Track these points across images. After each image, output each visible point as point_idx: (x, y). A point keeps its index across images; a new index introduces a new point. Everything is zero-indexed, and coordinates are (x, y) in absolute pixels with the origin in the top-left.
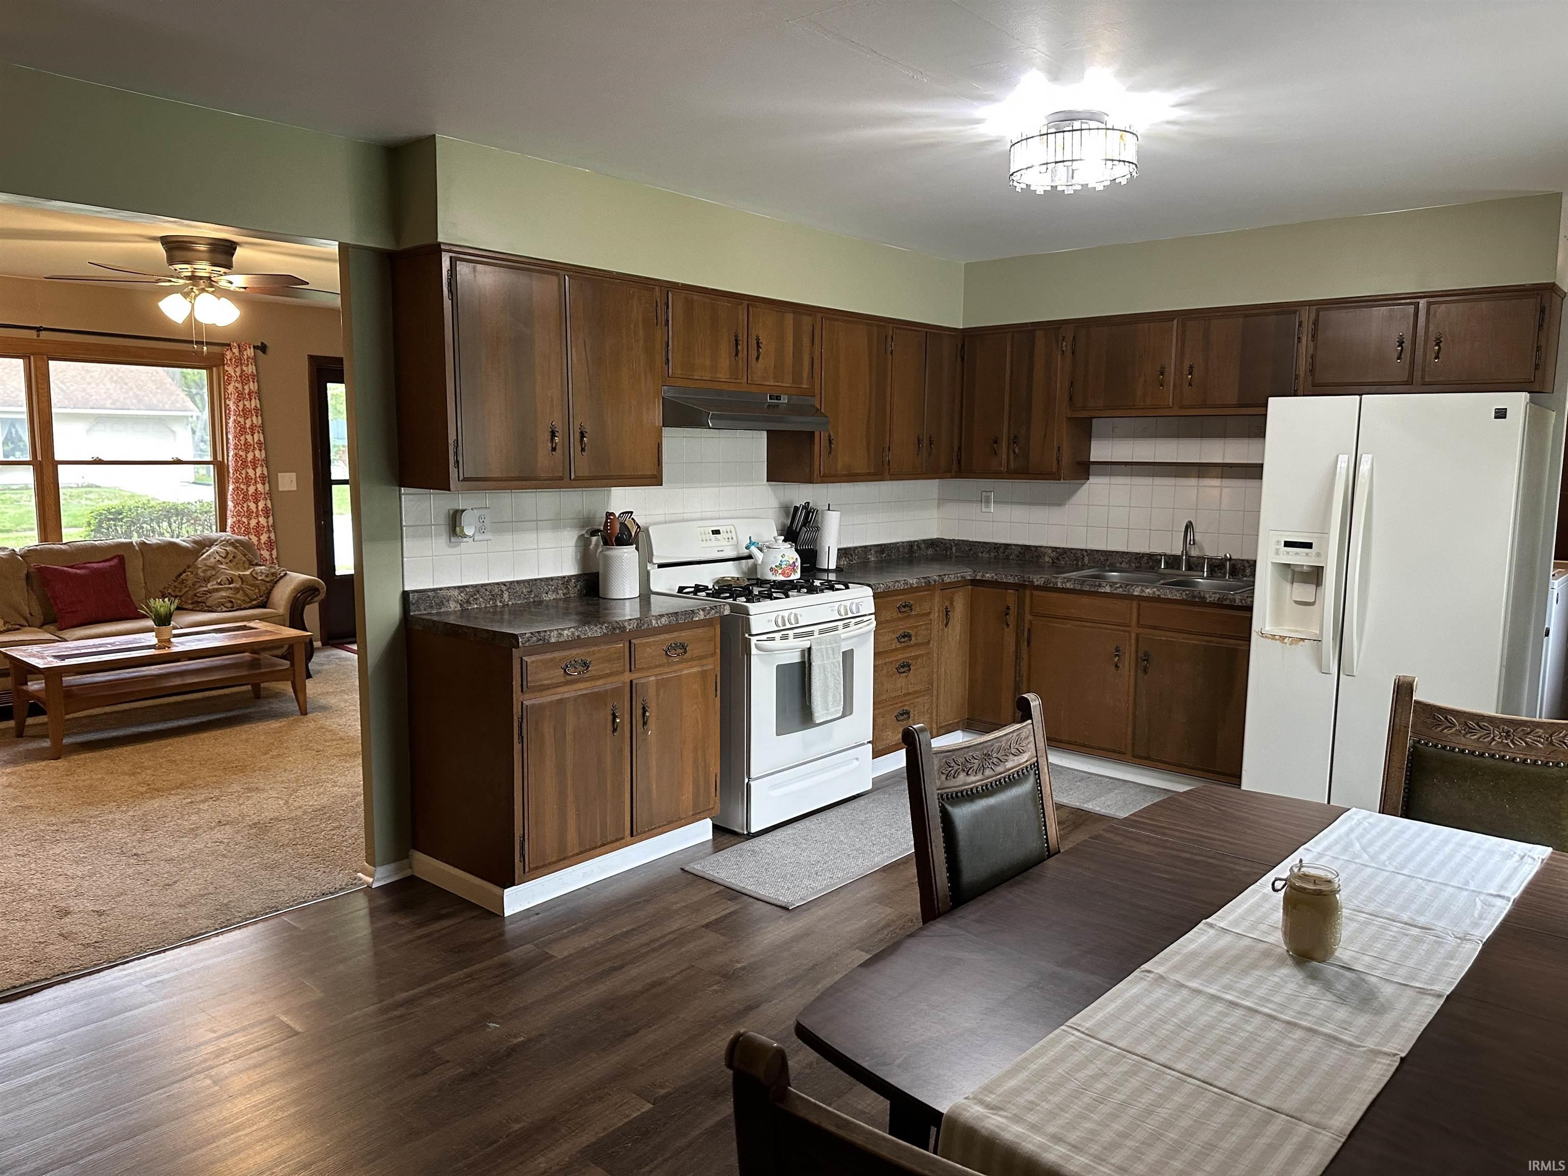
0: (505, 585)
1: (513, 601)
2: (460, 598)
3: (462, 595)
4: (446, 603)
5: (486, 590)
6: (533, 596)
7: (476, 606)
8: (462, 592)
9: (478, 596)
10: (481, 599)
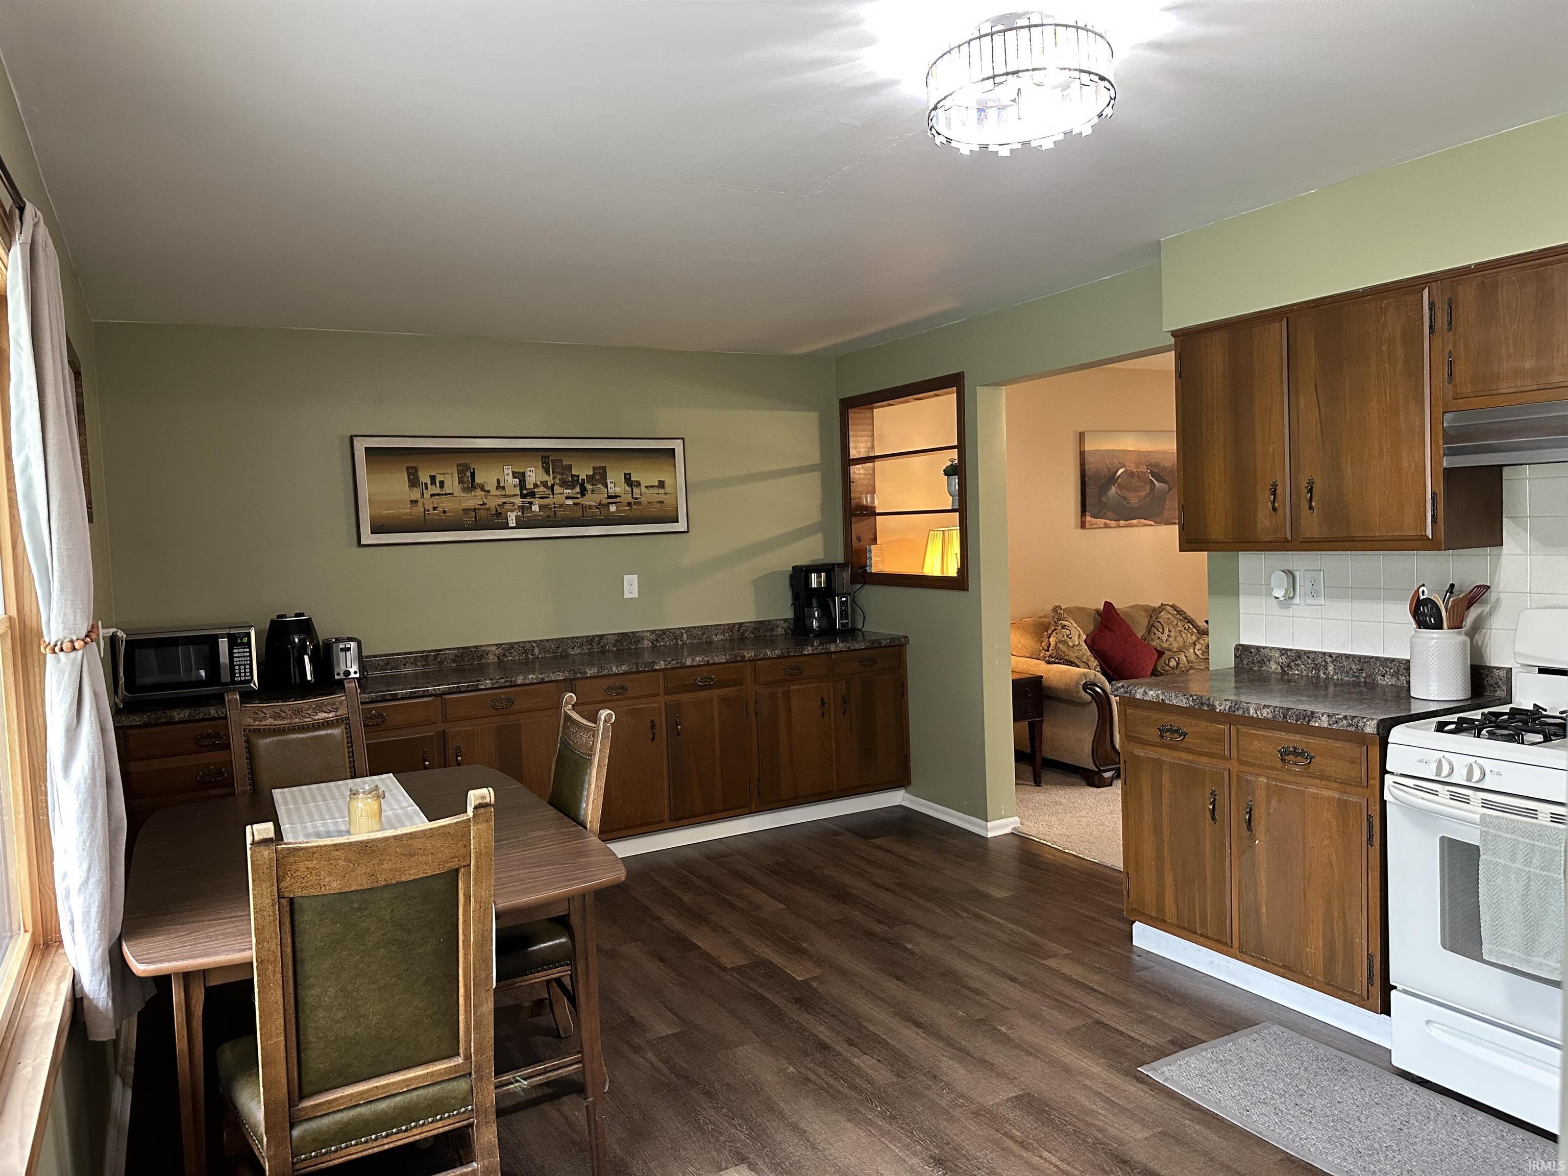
0: (1331, 656)
1: (1339, 676)
2: (1280, 660)
3: (1283, 657)
4: (1268, 663)
5: (1308, 657)
6: (1364, 675)
7: (1297, 672)
8: (1283, 654)
9: (1299, 662)
10: (1303, 666)
